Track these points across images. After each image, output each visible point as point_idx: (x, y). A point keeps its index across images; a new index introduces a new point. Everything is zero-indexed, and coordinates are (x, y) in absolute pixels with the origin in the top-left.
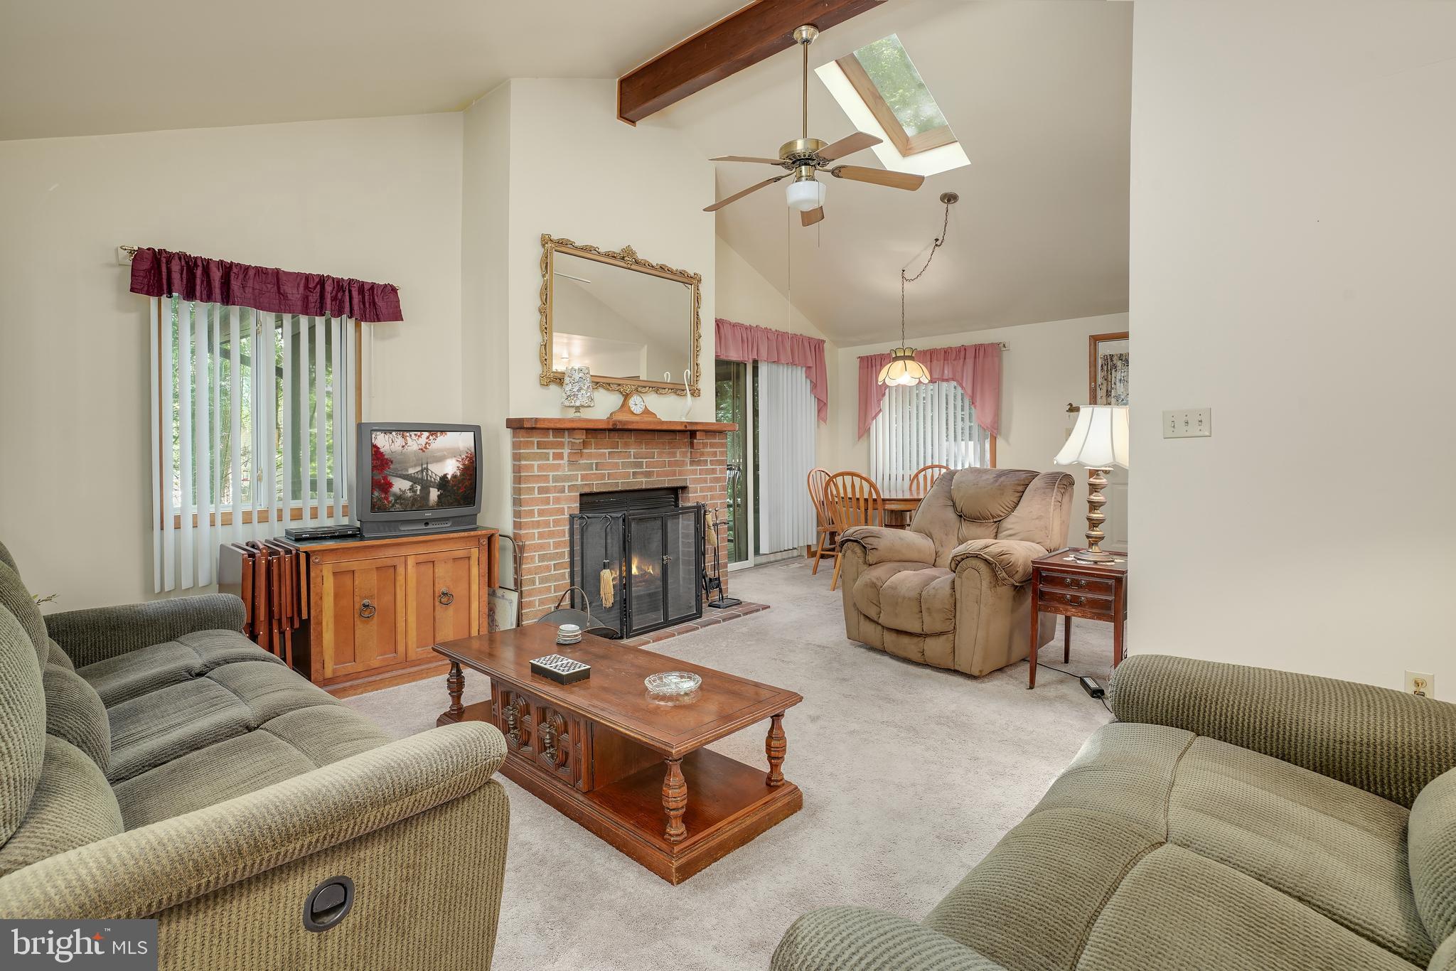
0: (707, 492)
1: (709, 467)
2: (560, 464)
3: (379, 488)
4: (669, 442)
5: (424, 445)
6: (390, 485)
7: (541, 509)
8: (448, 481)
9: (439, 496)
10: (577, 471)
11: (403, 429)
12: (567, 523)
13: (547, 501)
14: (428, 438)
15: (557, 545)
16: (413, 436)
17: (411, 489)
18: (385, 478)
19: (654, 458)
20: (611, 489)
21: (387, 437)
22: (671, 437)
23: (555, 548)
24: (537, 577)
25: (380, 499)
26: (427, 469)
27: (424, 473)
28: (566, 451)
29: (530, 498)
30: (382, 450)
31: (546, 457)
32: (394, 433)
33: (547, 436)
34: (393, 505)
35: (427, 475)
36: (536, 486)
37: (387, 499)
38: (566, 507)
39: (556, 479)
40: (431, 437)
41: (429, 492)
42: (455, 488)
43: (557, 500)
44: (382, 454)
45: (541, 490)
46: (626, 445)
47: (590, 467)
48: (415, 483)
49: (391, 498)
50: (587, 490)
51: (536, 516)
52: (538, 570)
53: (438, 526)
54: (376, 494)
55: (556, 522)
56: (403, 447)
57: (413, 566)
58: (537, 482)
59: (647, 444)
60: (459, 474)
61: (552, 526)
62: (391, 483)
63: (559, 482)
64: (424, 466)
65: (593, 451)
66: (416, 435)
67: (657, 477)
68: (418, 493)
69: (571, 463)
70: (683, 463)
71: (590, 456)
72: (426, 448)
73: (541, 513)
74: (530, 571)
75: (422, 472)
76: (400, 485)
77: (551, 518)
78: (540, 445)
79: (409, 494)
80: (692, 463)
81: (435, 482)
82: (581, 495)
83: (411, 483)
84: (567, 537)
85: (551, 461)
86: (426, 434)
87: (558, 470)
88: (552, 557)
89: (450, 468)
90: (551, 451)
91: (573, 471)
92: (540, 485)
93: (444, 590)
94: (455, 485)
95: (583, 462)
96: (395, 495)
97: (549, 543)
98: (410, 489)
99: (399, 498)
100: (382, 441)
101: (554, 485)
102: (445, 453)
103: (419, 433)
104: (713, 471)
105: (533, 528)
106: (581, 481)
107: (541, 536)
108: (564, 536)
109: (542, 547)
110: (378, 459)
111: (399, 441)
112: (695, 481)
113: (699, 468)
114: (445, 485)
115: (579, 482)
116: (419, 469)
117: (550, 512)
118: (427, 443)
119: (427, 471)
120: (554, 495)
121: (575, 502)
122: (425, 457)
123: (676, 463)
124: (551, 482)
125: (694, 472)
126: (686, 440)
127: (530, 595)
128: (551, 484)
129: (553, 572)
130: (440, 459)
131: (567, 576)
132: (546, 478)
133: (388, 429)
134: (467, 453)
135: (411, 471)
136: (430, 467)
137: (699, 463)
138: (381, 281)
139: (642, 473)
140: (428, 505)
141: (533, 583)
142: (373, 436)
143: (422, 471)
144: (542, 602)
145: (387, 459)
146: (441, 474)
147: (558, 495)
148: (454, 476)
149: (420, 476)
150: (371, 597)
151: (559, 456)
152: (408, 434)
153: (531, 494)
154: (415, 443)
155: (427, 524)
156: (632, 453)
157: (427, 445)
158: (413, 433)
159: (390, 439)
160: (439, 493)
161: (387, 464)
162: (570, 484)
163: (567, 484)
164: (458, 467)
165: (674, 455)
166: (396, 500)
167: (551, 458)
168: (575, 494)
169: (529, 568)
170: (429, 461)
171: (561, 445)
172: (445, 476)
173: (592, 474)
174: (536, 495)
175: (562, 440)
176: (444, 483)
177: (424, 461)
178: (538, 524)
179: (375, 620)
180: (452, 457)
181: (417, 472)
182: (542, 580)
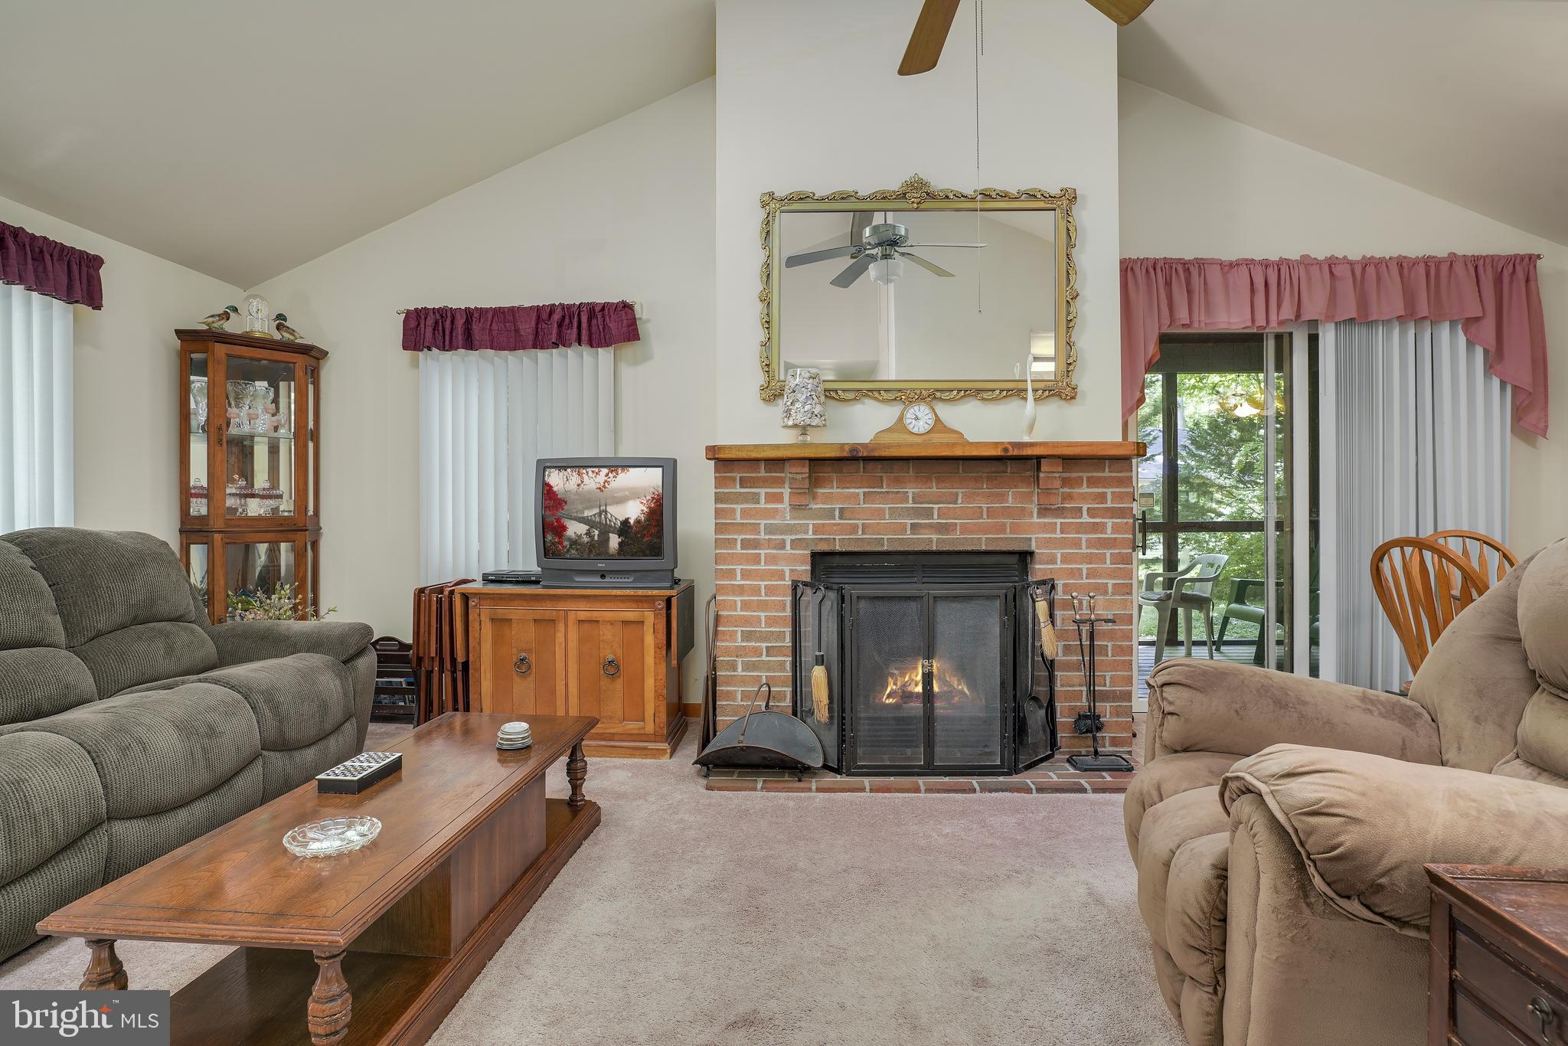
0: (1082, 563)
1: (1086, 519)
2: (777, 509)
3: (552, 531)
4: (988, 477)
5: (602, 484)
6: (564, 528)
7: (747, 570)
8: (630, 527)
9: (620, 544)
10: (806, 519)
11: (579, 465)
12: (790, 592)
13: (756, 559)
14: (607, 475)
15: (771, 622)
16: (590, 473)
17: (588, 533)
18: (558, 520)
19: (955, 502)
20: (868, 548)
21: (561, 474)
22: (993, 469)
23: (768, 625)
24: (740, 660)
25: (553, 544)
26: (606, 512)
27: (603, 516)
28: (786, 491)
29: (729, 554)
30: (555, 489)
31: (755, 499)
32: (569, 470)
33: (757, 470)
34: (568, 551)
35: (606, 518)
36: (739, 537)
37: (561, 543)
38: (787, 570)
39: (768, 529)
40: (610, 475)
41: (609, 538)
42: (639, 535)
43: (772, 559)
44: (554, 493)
45: (745, 544)
46: (898, 481)
47: (830, 514)
48: (592, 527)
49: (566, 543)
50: (824, 547)
51: (739, 578)
52: (740, 652)
53: (616, 580)
54: (549, 537)
55: (770, 590)
56: (578, 485)
57: (574, 624)
58: (740, 532)
59: (939, 480)
60: (643, 519)
61: (763, 594)
62: (565, 526)
63: (774, 534)
64: (602, 508)
65: (835, 490)
66: (593, 472)
67: (961, 533)
68: (596, 538)
69: (796, 508)
70: (1023, 512)
71: (829, 498)
72: (604, 487)
73: (745, 575)
74: (727, 651)
75: (600, 516)
76: (575, 529)
77: (763, 584)
78: (743, 483)
79: (586, 539)
80: (1044, 511)
81: (615, 527)
82: (814, 555)
83: (587, 527)
84: (788, 612)
85: (763, 505)
86: (605, 471)
87: (774, 518)
88: (764, 637)
89: (634, 511)
90: (762, 491)
91: (800, 519)
92: (744, 537)
93: (610, 657)
94: (638, 532)
95: (818, 506)
96: (570, 539)
97: (759, 617)
98: (586, 534)
99: (574, 543)
100: (555, 479)
101: (767, 537)
102: (627, 493)
103: (596, 470)
104: (1096, 528)
105: (734, 594)
106: (814, 534)
107: (746, 606)
108: (784, 610)
109: (746, 621)
110: (550, 499)
111: (575, 479)
112: (1048, 542)
113: (1059, 521)
114: (627, 531)
115: (810, 535)
116: (596, 511)
117: (763, 575)
118: (606, 481)
119: (606, 514)
120: (768, 551)
121: (802, 563)
122: (603, 497)
123: (1007, 512)
124: (763, 533)
125: (1045, 528)
126: (1028, 473)
127: (728, 684)
128: (762, 536)
129: (764, 658)
130: (620, 501)
131: (788, 666)
132: (755, 528)
133: (562, 465)
134: (654, 493)
135: (587, 513)
136: (610, 509)
137: (1060, 512)
138: (615, 299)
139: (930, 526)
140: (607, 553)
141: (734, 668)
142: (547, 473)
143: (600, 514)
144: (745, 696)
145: (560, 499)
146: (622, 518)
147: (775, 551)
148: (638, 521)
149: (597, 520)
150: (529, 651)
151: (777, 498)
152: (584, 471)
153: (731, 549)
154: (592, 480)
155: (603, 576)
156: (910, 495)
157: (606, 484)
158: (589, 470)
159: (565, 477)
160: (620, 540)
161: (560, 504)
162: (794, 537)
163: (788, 538)
164: (642, 510)
165: (1002, 498)
166: (571, 545)
167: (763, 500)
168: (803, 552)
169: (727, 647)
170: (608, 501)
171: (780, 482)
172: (626, 521)
173: (835, 525)
174: (739, 550)
175: (782, 475)
176: (625, 528)
177: (603, 503)
178: (741, 590)
179: (532, 678)
180: (635, 498)
181: (594, 515)
182: (747, 666)
